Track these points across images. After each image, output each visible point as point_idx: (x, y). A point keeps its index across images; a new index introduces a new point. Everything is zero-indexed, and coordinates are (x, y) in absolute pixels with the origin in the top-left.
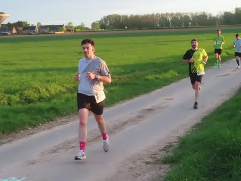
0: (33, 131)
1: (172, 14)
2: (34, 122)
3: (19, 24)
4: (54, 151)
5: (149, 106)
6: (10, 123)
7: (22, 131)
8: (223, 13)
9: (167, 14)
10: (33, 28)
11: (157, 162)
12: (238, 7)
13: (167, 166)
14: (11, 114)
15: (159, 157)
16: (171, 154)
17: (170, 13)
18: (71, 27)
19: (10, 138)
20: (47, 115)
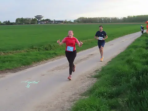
0: (46, 62)
1: (104, 18)
2: (47, 58)
3: (47, 20)
4: (53, 71)
5: (92, 53)
6: (37, 58)
7: (42, 62)
8: (123, 18)
9: (102, 18)
10: (52, 21)
11: (92, 77)
12: (129, 16)
13: (96, 79)
14: (38, 55)
15: (93, 75)
16: (98, 74)
17: (103, 17)
18: (66, 21)
19: (37, 64)
20: (52, 55)
